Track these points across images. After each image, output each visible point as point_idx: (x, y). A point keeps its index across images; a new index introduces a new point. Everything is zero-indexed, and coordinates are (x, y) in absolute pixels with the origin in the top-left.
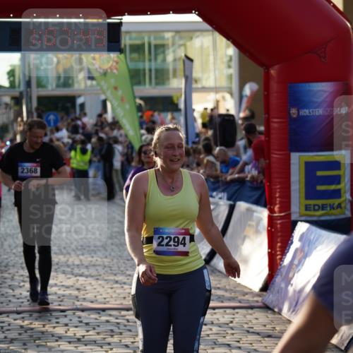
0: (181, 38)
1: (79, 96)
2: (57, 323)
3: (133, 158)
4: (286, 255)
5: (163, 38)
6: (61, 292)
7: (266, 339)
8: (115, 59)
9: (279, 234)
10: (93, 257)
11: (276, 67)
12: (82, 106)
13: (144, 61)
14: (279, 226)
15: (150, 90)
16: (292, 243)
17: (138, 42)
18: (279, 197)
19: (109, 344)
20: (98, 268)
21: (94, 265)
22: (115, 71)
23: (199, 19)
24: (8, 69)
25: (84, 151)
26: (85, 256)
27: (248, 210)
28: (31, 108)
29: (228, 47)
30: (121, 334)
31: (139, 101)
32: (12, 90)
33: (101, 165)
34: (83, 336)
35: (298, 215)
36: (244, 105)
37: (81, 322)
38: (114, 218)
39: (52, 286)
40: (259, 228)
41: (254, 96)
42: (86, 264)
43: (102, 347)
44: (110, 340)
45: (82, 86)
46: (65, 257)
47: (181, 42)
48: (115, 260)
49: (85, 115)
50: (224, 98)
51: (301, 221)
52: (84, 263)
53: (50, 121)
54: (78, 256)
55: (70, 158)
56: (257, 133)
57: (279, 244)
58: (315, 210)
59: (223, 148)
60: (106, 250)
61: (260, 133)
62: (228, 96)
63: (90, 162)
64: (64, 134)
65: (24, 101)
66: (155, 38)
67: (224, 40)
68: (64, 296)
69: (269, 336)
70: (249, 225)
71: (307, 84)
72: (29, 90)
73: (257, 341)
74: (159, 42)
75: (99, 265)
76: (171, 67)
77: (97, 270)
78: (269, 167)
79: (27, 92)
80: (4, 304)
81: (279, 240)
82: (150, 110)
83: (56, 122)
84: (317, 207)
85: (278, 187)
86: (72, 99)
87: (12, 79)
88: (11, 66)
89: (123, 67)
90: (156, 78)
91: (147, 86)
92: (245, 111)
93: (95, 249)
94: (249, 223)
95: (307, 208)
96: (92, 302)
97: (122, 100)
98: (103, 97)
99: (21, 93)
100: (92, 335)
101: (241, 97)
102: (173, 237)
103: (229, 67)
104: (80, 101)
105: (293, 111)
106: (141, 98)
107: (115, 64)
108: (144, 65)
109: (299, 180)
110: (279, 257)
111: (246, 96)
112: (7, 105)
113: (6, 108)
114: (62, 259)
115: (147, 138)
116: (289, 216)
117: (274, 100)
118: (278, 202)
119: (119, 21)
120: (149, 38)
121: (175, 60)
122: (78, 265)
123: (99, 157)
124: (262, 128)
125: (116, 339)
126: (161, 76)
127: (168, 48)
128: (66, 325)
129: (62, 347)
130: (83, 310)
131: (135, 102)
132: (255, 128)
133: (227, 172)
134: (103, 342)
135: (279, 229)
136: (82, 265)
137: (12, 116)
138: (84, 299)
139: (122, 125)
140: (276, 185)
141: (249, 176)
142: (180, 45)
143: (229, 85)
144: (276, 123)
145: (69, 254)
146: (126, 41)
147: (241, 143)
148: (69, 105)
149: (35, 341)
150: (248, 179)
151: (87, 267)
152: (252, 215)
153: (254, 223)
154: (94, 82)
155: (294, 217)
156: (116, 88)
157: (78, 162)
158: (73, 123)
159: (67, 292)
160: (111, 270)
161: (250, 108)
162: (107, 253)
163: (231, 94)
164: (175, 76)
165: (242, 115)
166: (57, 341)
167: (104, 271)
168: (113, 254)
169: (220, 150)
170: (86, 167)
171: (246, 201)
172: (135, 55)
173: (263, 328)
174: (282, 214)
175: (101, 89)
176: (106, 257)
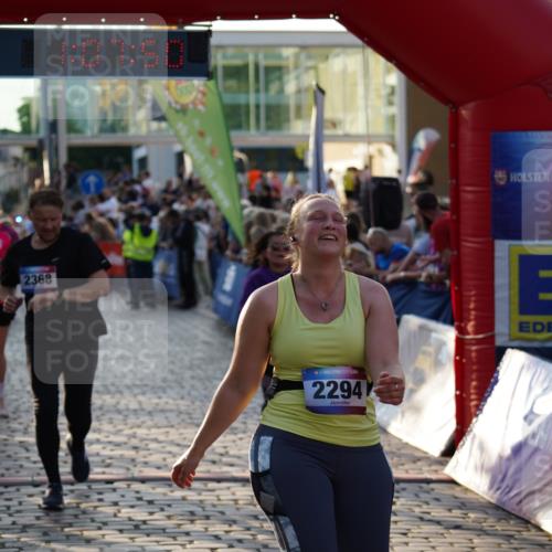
0: (309, 57)
1: (138, 146)
2: (100, 500)
3: (227, 244)
4: (486, 401)
5: (280, 57)
6: (107, 452)
7: (451, 531)
8: (201, 88)
9: (475, 367)
10: (160, 398)
11: (471, 105)
12: (143, 162)
13: (247, 92)
14: (473, 355)
15: (257, 137)
16: (496, 381)
17: (238, 62)
18: (474, 309)
19: (187, 534)
20: (168, 414)
21: (162, 411)
23: (341, 28)
24: (20, 103)
25: (146, 232)
26: (148, 395)
27: (422, 328)
28: (57, 164)
29: (388, 71)
30: (207, 518)
31: (238, 155)
32: (26, 137)
33: (174, 254)
34: (144, 522)
35: (507, 338)
36: (415, 163)
37: (140, 499)
38: (196, 337)
39: (91, 443)
40: (440, 357)
41: (432, 149)
42: (149, 408)
43: (175, 538)
44: (188, 527)
45: (144, 130)
46: (113, 398)
47: (310, 63)
48: (198, 403)
49: (147, 175)
50: (380, 152)
51: (513, 348)
52: (145, 406)
53: (89, 185)
54: (135, 396)
55: (123, 243)
56: (438, 208)
57: (474, 383)
58: (535, 331)
59: (380, 229)
60: (183, 387)
61: (444, 208)
62: (387, 149)
63: (157, 248)
64: (112, 205)
65: (46, 154)
66: (266, 57)
67: (381, 60)
68: (111, 458)
69: (457, 527)
70: (424, 353)
71: (523, 134)
72: (53, 136)
73: (437, 533)
74: (272, 62)
75: (171, 411)
76: (292, 102)
77: (167, 418)
78: (457, 261)
79: (51, 140)
80: (12, 471)
81: (474, 376)
82: (257, 168)
83: (99, 186)
84: (539, 327)
85: (473, 293)
86: (125, 152)
87: (25, 119)
88: (24, 99)
89: (213, 100)
90: (268, 118)
91: (253, 131)
92: (416, 173)
93: (164, 385)
94: (425, 348)
95: (522, 327)
96: (159, 468)
97: (212, 152)
98: (178, 148)
99: (41, 142)
100: (159, 519)
101: (410, 152)
102: (339, 381)
103: (390, 103)
104: (139, 154)
105: (500, 176)
106: (242, 150)
107: (200, 97)
108: (248, 99)
109: (510, 284)
110: (473, 403)
111: (419, 150)
112: (17, 160)
113: (15, 165)
114: (109, 400)
115: (251, 212)
116: (492, 339)
117: (467, 156)
118: (472, 317)
119: (206, 28)
120: (256, 56)
121: (299, 91)
122: (135, 411)
123: (170, 241)
124: (447, 201)
125: (198, 526)
126: (276, 115)
127: (288, 72)
128: (116, 504)
129: (108, 539)
130: (143, 481)
131: (232, 157)
132: (435, 200)
133: (386, 268)
134: (177, 530)
135: (474, 360)
136: (143, 410)
137: (25, 177)
138: (146, 463)
139: (212, 192)
140: (471, 291)
141: (424, 274)
142: (308, 69)
143: (391, 132)
144: (469, 193)
145: (121, 392)
146: (218, 60)
147: (410, 224)
148: (120, 160)
149: (62, 528)
150: (422, 279)
151: (150, 413)
152: (429, 337)
153: (431, 349)
154: (164, 125)
155: (499, 342)
156: (202, 134)
157: (137, 249)
158: (128, 189)
159: (118, 452)
160: (191, 418)
161: (424, 168)
162: (185, 392)
163: (394, 146)
164: (299, 115)
165: (411, 179)
166: (100, 529)
167: (179, 420)
168: (194, 393)
169: (375, 233)
170: (149, 257)
171: (419, 313)
172: (232, 83)
173: (448, 514)
174: (480, 336)
175: (177, 135)
176: (182, 398)
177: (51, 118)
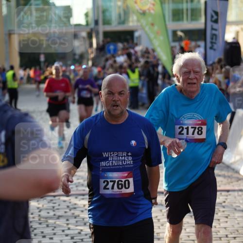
1: (136, 31)
13: (182, 3)
22: (152, 11)
32: (87, 27)
53: (110, 50)
65: (94, 35)
72: (97, 27)
83: (114, 50)
86: (131, 33)
99: (92, 30)
104: (136, 34)
107: (152, 6)
108: (183, 6)
112: (84, 38)
148: (129, 37)
156: (153, 25)
177: (96, 18)
